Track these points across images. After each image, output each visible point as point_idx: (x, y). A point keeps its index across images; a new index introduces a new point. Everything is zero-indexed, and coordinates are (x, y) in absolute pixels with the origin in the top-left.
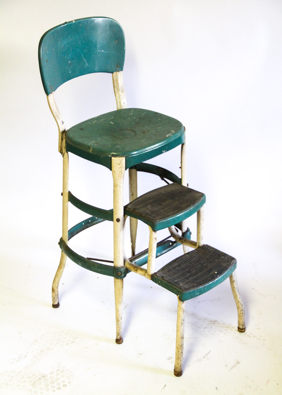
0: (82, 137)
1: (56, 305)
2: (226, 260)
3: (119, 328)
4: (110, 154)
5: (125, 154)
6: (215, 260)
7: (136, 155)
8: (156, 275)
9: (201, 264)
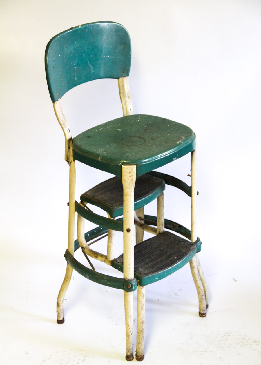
0: (90, 145)
1: (61, 321)
2: (186, 246)
3: (129, 343)
4: (120, 163)
5: (135, 162)
6: (175, 246)
7: (147, 163)
8: (116, 261)
9: (161, 250)
